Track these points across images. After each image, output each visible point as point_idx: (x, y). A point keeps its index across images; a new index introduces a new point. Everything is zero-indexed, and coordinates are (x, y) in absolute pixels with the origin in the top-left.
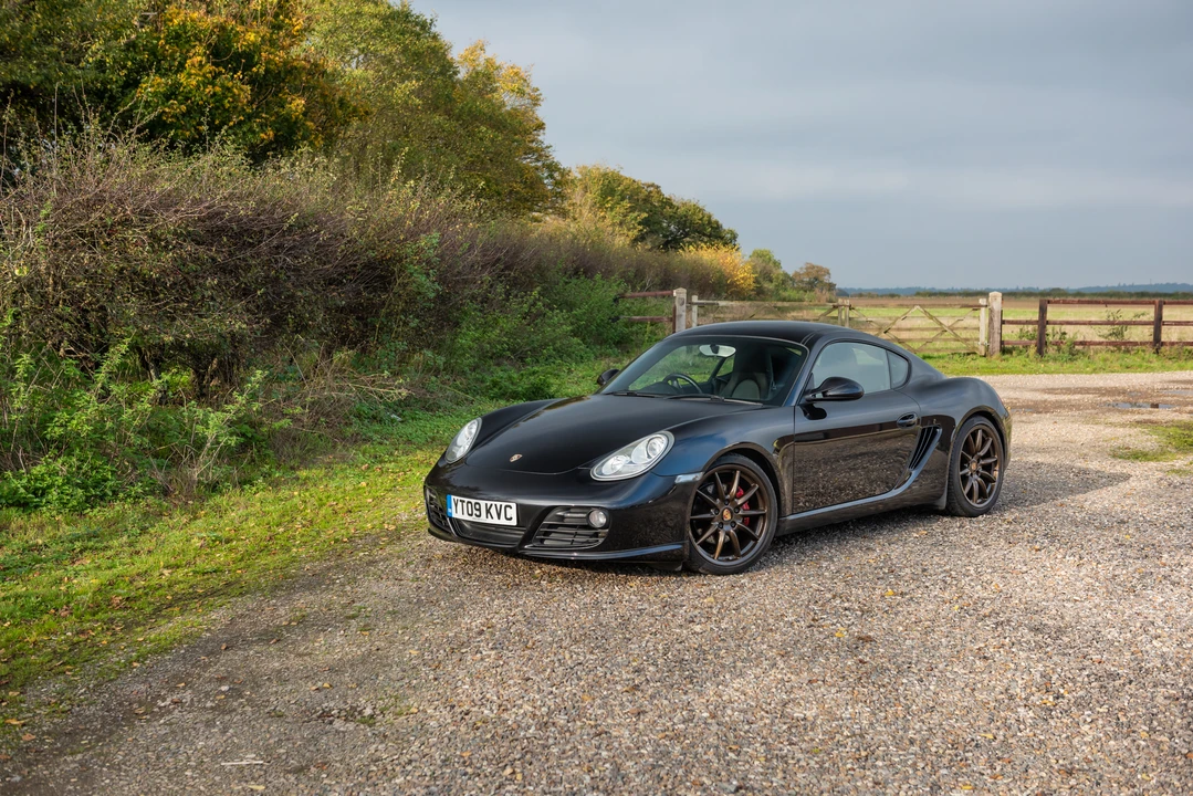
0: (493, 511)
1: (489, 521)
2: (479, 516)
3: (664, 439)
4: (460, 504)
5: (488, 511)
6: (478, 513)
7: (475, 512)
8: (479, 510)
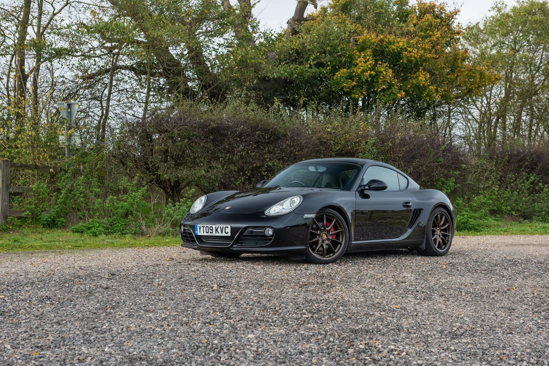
0: (219, 230)
1: (217, 234)
2: (212, 233)
3: (299, 199)
4: (202, 228)
5: (216, 230)
6: (211, 231)
7: (210, 231)
8: (212, 230)
